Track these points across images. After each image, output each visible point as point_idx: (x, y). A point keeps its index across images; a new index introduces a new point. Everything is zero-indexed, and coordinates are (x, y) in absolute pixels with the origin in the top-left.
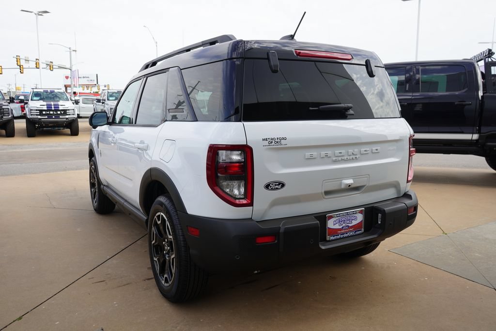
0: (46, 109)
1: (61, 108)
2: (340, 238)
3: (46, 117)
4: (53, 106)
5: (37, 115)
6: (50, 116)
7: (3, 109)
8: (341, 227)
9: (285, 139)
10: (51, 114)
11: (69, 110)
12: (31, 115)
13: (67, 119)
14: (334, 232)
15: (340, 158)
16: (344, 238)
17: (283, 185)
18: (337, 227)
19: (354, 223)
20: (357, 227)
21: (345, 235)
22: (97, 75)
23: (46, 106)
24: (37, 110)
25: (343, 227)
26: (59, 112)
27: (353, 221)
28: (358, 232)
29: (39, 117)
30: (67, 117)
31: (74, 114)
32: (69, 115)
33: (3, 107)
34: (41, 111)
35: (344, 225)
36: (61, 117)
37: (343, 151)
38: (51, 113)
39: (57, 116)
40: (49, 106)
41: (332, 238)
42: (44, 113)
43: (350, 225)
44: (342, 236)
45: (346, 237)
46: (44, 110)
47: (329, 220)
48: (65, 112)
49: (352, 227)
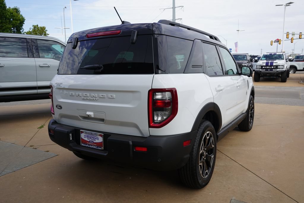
0: (265, 65)
1: (274, 64)
2: (87, 147)
3: (265, 70)
4: (269, 63)
5: (260, 69)
6: (267, 69)
7: (243, 65)
8: (88, 140)
9: (62, 84)
11: (280, 66)
12: (257, 69)
13: (278, 71)
14: (85, 142)
15: (86, 98)
16: (90, 148)
17: (61, 108)
18: (86, 139)
19: (97, 141)
20: (99, 144)
21: (91, 146)
23: (265, 63)
24: (260, 66)
25: (90, 141)
26: (273, 67)
27: (96, 140)
28: (99, 148)
29: (261, 70)
30: (278, 70)
31: (283, 68)
32: (279, 69)
33: (243, 64)
34: (262, 66)
35: (90, 140)
36: (273, 70)
38: (268, 67)
39: (271, 69)
40: (267, 63)
41: (83, 145)
42: (264, 67)
43: (94, 142)
44: (89, 146)
45: (91, 148)
46: (264, 66)
47: (81, 133)
48: (277, 67)
49: (95, 143)
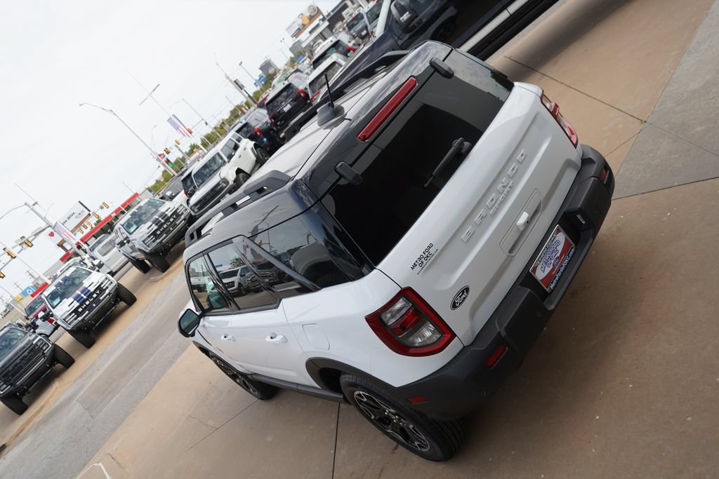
0: (78, 304)
1: (92, 289)
2: (560, 277)
3: (87, 312)
4: (82, 295)
5: (75, 319)
6: (89, 308)
7: (36, 344)
8: (551, 267)
9: (431, 246)
10: (89, 304)
11: (102, 283)
12: (70, 324)
13: (109, 294)
14: (549, 277)
15: (496, 205)
16: (563, 273)
17: (467, 290)
18: (548, 270)
19: (560, 248)
20: (566, 250)
21: (562, 269)
22: (80, 202)
23: (75, 302)
24: (70, 314)
25: (553, 265)
26: (95, 296)
27: (558, 248)
28: (571, 253)
29: (80, 319)
30: (107, 292)
31: (112, 283)
32: (107, 288)
33: (34, 342)
34: (76, 311)
35: (553, 261)
36: (101, 298)
37: (493, 195)
38: (87, 303)
39: (97, 301)
40: (78, 298)
41: (552, 286)
42: (80, 310)
43: (558, 255)
44: (559, 274)
45: (564, 270)
46: (78, 307)
47: (535, 273)
48: (100, 289)
49: (561, 255)
